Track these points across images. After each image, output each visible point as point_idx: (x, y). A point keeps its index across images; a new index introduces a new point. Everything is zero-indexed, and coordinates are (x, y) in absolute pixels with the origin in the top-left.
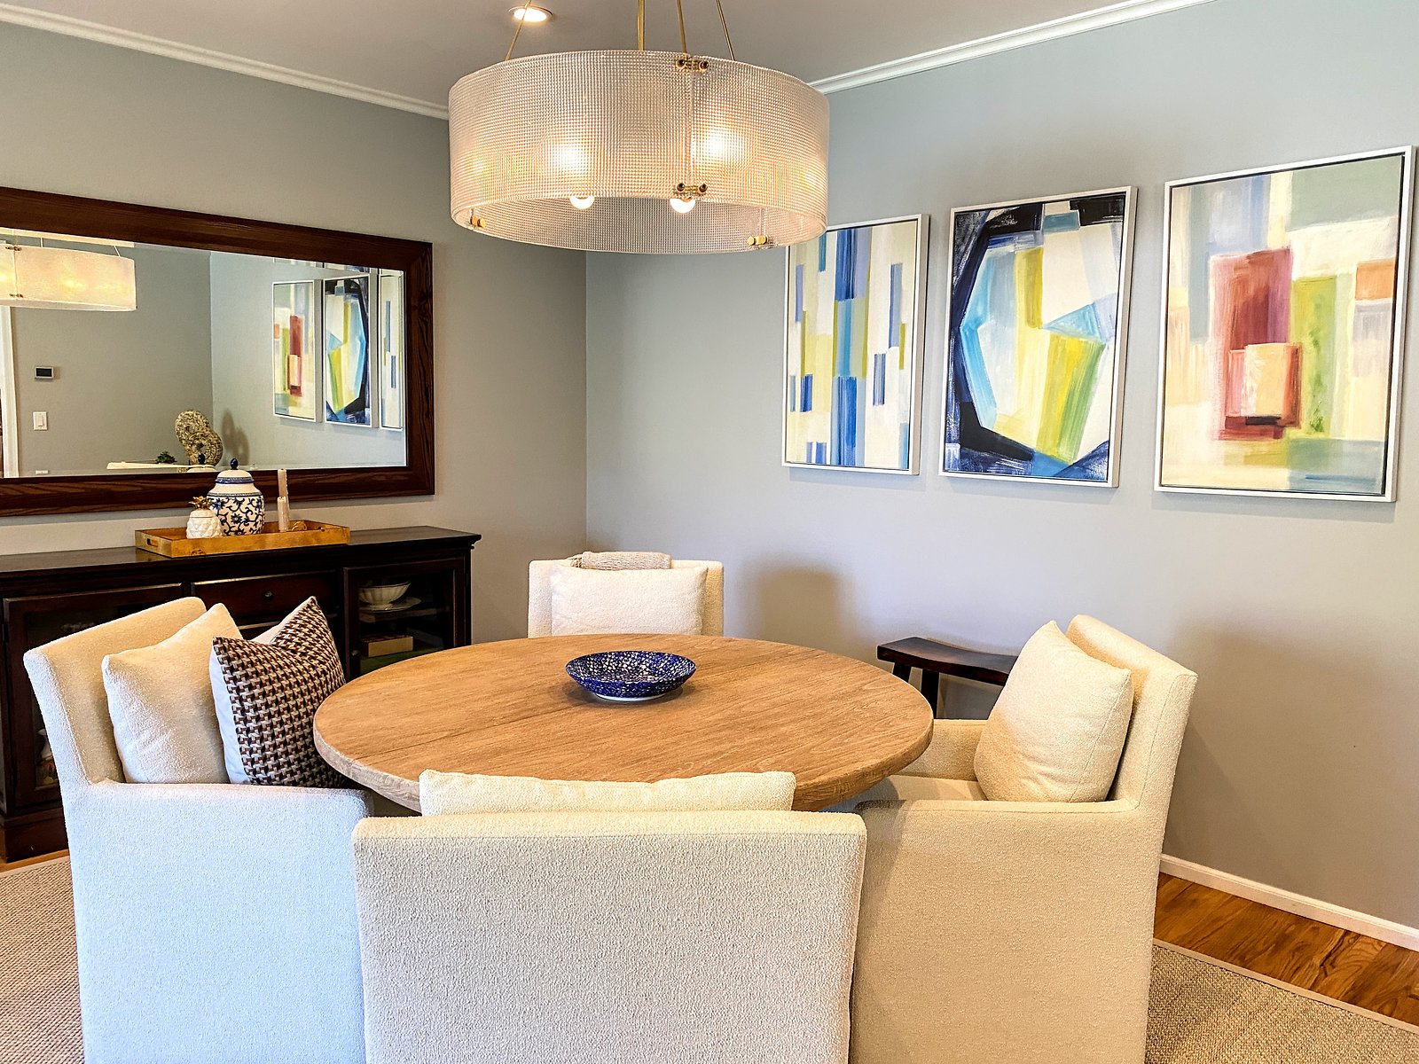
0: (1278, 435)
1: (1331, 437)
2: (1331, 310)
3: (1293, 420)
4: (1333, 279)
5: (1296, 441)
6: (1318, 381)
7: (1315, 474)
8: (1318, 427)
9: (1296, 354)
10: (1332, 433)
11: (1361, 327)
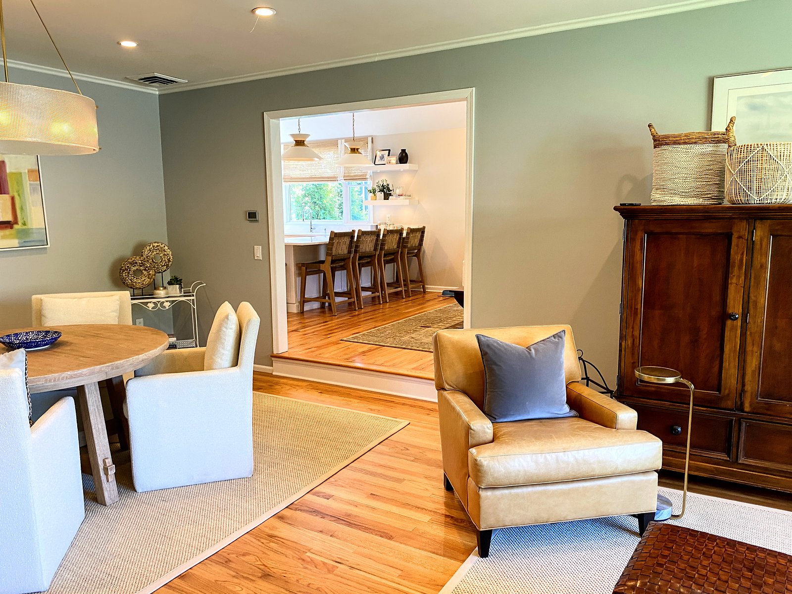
0: (12, 228)
1: (29, 227)
2: (22, 184)
3: (16, 222)
4: (21, 173)
5: (18, 229)
6: (22, 209)
7: (27, 240)
8: (24, 224)
9: (13, 199)
10: (29, 226)
11: (32, 191)
